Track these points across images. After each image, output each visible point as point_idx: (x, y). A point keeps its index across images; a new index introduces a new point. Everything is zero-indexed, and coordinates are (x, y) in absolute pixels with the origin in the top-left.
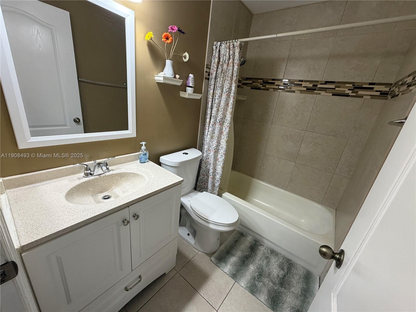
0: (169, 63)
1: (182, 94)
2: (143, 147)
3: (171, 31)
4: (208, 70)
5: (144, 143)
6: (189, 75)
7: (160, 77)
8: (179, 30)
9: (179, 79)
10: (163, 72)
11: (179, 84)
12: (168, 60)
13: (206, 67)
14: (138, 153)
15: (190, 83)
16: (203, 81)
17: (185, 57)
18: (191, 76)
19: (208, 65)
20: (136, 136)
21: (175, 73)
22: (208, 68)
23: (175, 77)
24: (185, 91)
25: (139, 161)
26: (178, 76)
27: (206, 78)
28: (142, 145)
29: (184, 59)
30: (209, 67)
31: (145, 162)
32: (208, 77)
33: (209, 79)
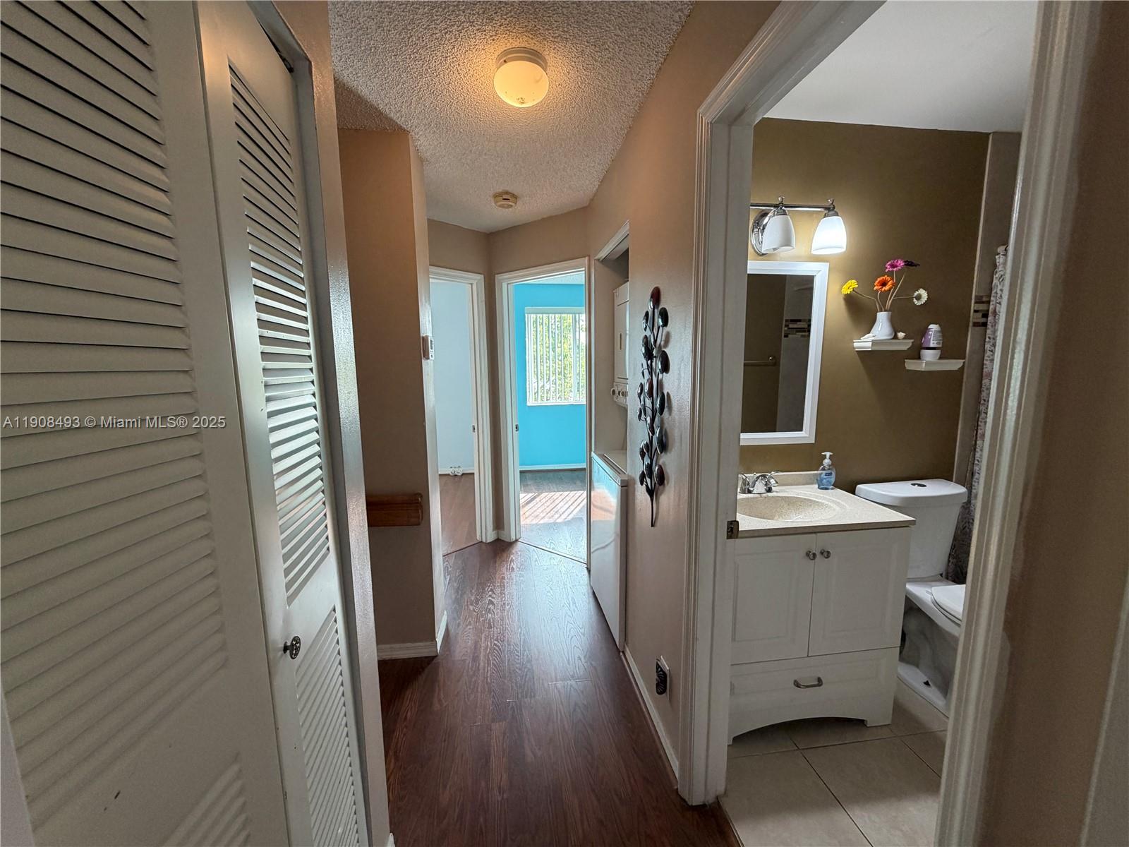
0: (882, 317)
1: (911, 365)
2: (827, 462)
3: (891, 269)
4: (982, 307)
5: (828, 454)
6: (929, 327)
7: (865, 343)
8: (909, 264)
9: (903, 339)
10: (869, 333)
11: (905, 348)
12: (881, 311)
13: (976, 303)
14: (816, 472)
15: (932, 342)
16: (968, 331)
17: (919, 298)
18: (934, 328)
19: (982, 297)
20: (813, 442)
21: (895, 331)
22: (983, 302)
23: (895, 337)
24: (919, 357)
25: (817, 486)
26: (901, 335)
27: (976, 324)
28: (825, 457)
29: (915, 300)
30: (985, 300)
31: (827, 489)
32: (983, 320)
33: (985, 324)
